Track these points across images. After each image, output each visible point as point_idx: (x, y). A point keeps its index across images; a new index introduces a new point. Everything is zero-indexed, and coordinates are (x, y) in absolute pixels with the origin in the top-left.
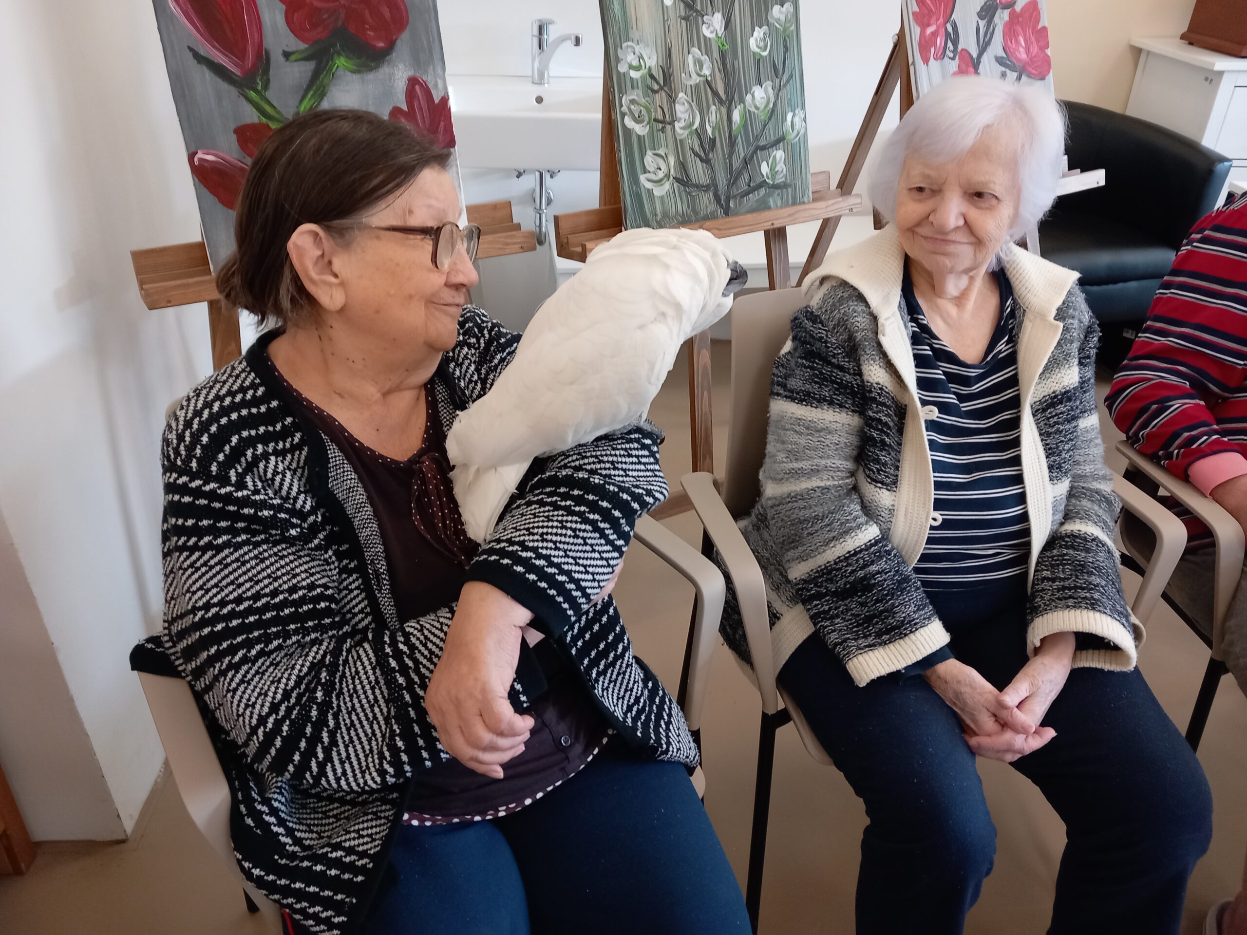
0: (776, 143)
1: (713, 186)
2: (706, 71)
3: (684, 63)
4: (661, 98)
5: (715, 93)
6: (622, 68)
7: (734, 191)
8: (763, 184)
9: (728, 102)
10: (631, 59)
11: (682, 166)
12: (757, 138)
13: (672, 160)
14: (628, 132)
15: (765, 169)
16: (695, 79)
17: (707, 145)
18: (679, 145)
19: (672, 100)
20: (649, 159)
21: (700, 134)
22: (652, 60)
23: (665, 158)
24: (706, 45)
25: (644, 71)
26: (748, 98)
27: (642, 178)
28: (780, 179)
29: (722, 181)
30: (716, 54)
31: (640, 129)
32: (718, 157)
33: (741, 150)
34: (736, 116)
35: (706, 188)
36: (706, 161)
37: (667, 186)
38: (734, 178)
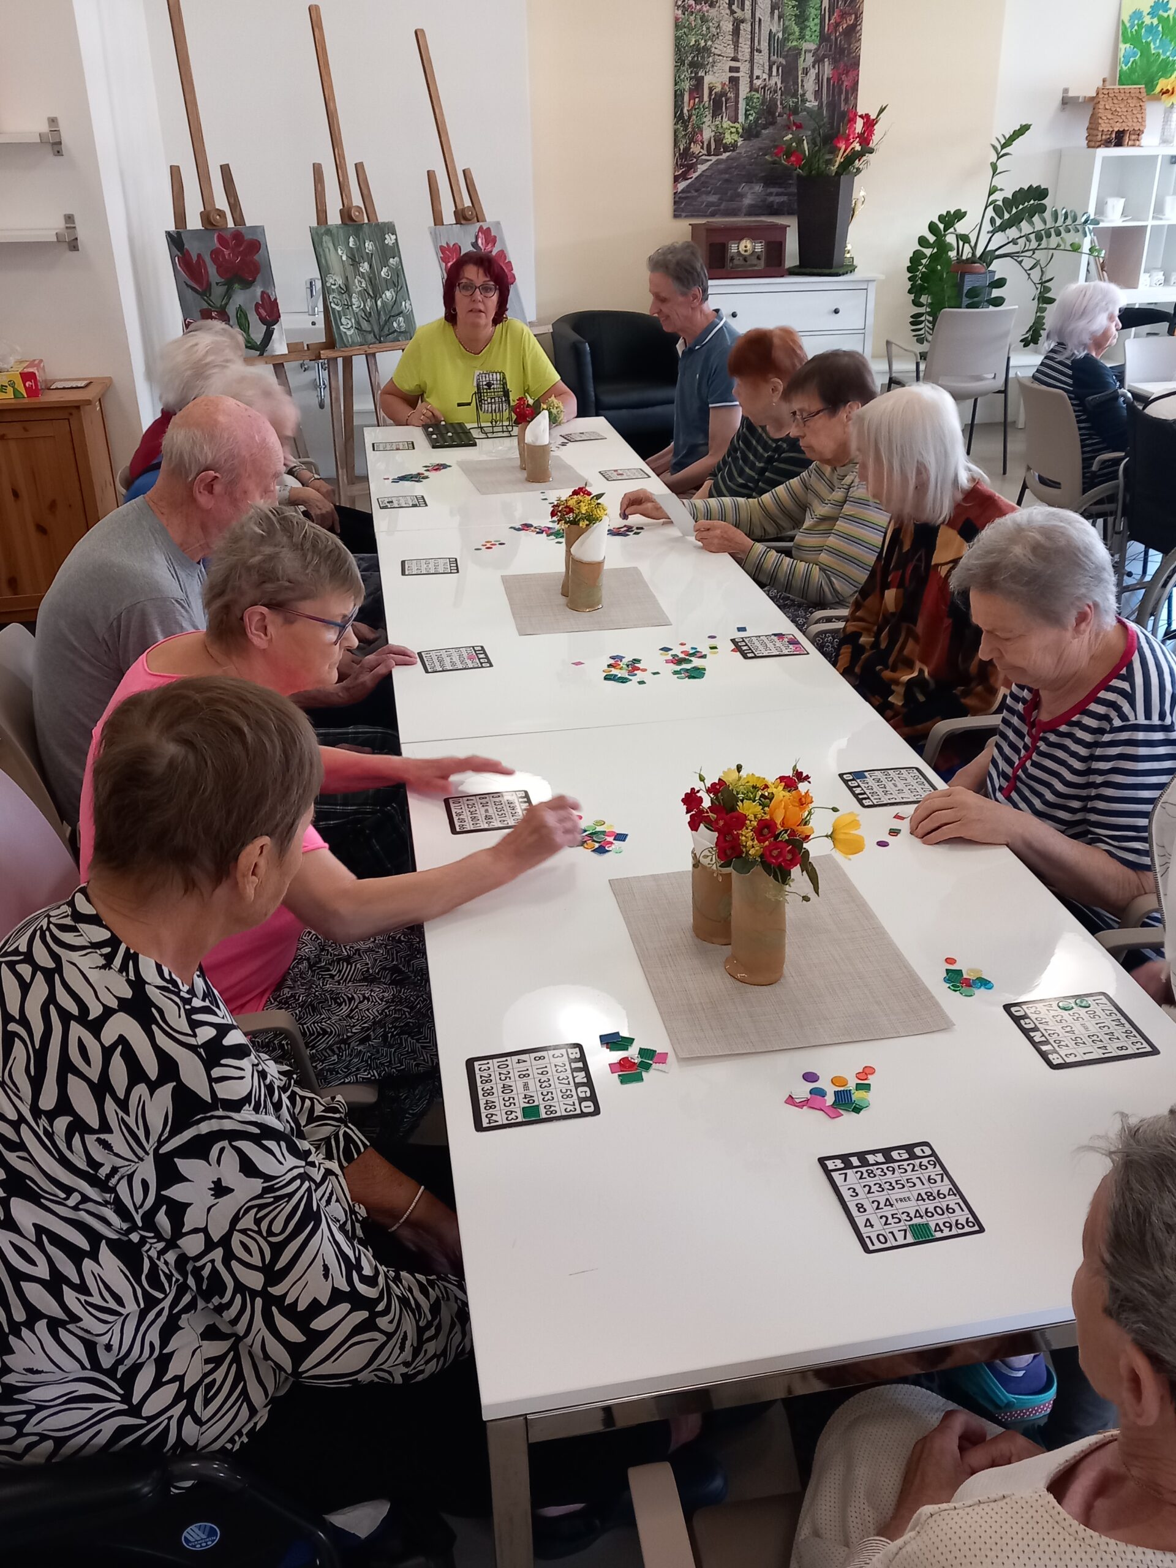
0: (398, 315)
1: (372, 331)
2: (364, 285)
3: (354, 282)
4: (345, 296)
5: (368, 294)
6: (328, 285)
7: (383, 334)
8: (395, 331)
9: (375, 299)
10: (331, 281)
11: (358, 323)
12: (390, 312)
13: (353, 321)
14: (333, 309)
15: (395, 325)
16: (359, 289)
17: (368, 317)
18: (355, 315)
19: (350, 297)
20: (343, 318)
21: (364, 310)
22: (340, 282)
23: (350, 320)
24: (362, 275)
25: (337, 286)
26: (384, 296)
27: (341, 327)
28: (403, 329)
29: (376, 330)
30: (367, 278)
31: (337, 308)
32: (373, 319)
33: (383, 318)
34: (379, 303)
35: (370, 332)
36: (368, 321)
37: (352, 331)
38: (381, 329)
